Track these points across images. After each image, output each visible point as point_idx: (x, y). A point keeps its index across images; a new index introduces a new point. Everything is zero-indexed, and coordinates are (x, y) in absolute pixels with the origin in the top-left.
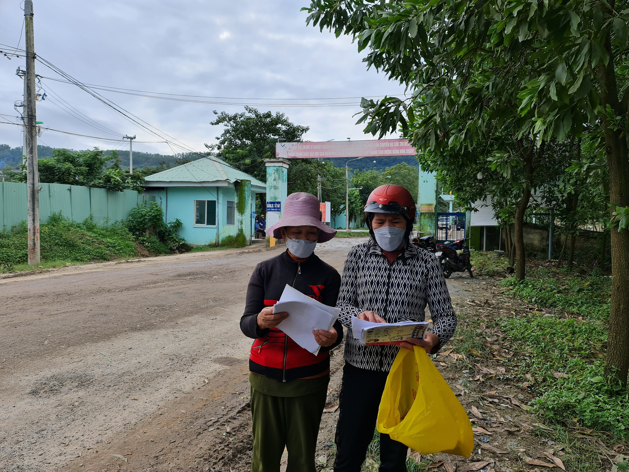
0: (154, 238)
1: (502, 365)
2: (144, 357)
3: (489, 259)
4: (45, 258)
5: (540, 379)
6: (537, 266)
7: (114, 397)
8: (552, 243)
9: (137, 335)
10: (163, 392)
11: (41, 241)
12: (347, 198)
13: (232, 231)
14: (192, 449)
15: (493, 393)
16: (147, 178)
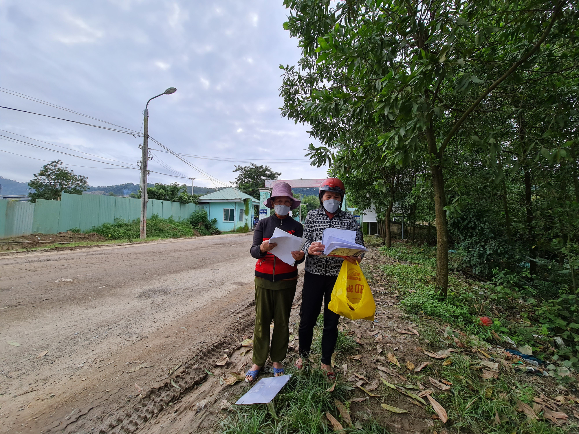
0: (203, 228)
1: (383, 287)
2: (197, 281)
3: (372, 238)
4: (148, 236)
5: (402, 293)
6: (396, 242)
7: (181, 299)
8: (403, 231)
9: (193, 271)
10: (206, 298)
11: (147, 228)
12: (300, 209)
13: (242, 224)
14: (221, 325)
15: (379, 300)
16: (200, 198)
